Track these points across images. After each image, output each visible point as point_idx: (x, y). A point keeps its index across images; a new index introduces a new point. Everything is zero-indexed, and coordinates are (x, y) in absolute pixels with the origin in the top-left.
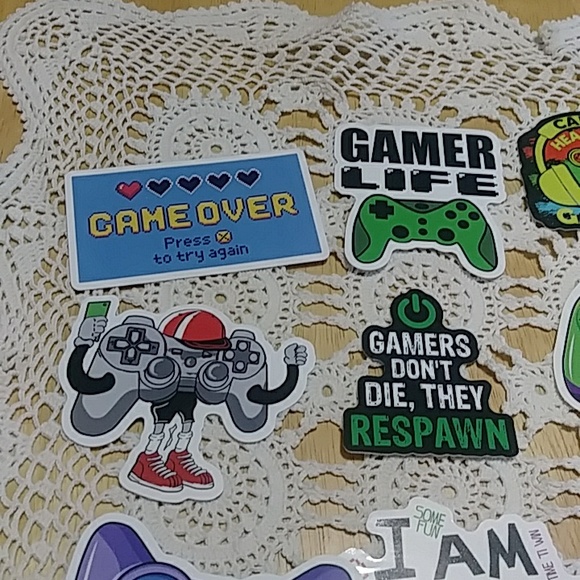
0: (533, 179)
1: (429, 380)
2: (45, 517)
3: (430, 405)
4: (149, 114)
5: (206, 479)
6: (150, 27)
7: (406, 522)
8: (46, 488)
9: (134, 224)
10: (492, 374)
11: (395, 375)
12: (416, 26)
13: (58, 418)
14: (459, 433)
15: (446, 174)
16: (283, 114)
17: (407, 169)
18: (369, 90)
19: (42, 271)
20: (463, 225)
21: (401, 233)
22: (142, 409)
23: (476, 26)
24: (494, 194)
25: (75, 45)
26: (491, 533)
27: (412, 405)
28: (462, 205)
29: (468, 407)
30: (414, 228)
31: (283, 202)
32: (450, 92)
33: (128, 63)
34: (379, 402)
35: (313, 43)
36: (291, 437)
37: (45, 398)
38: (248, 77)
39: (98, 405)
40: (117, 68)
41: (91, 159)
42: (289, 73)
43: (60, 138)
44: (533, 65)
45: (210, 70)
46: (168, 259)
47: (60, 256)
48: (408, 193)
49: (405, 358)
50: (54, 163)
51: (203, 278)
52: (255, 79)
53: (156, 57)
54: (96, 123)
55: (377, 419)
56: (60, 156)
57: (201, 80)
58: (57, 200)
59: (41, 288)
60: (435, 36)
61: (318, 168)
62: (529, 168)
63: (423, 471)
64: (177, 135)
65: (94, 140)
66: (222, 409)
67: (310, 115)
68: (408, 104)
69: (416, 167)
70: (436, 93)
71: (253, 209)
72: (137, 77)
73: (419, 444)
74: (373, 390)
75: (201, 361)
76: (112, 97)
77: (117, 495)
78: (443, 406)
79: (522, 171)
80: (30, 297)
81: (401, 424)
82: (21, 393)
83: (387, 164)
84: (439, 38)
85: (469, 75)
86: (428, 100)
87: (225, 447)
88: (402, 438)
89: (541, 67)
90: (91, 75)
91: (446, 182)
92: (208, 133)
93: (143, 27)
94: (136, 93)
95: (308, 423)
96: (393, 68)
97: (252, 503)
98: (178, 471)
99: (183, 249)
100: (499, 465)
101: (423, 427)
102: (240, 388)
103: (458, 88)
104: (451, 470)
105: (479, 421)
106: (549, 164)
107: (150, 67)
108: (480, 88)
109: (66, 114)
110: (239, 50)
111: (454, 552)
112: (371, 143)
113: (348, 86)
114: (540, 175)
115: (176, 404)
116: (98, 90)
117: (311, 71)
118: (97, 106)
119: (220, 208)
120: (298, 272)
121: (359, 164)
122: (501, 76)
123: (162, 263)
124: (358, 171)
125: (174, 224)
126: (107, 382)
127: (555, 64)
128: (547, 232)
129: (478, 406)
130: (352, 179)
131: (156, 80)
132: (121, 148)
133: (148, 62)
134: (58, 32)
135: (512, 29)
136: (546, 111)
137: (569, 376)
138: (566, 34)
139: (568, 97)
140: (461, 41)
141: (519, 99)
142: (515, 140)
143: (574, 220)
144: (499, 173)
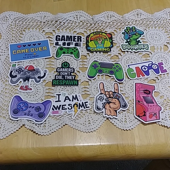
0: (88, 43)
1: (66, 75)
2: (7, 95)
4: (23, 33)
6: (23, 18)
7: (60, 95)
8: (7, 91)
9: (20, 52)
10: (76, 74)
11: (61, 74)
12: (71, 16)
13: (8, 82)
14: (70, 83)
15: (73, 43)
16: (46, 33)
17: (66, 42)
18: (61, 28)
19: (5, 60)
20: (75, 51)
21: (64, 53)
22: (21, 80)
23: (82, 16)
24: (81, 46)
25: (10, 21)
26: (73, 96)
27: (63, 79)
28: (75, 48)
29: (72, 79)
30: (66, 52)
31: (45, 48)
32: (75, 28)
33: (19, 24)
34: (58, 78)
35: (51, 20)
36: (44, 84)
37: (6, 79)
38: (40, 26)
39: (14, 79)
40: (17, 25)
41: (13, 41)
42: (47, 26)
43: (8, 38)
44: (91, 23)
45: (34, 25)
46: (25, 57)
47: (8, 58)
48: (66, 46)
49: (63, 72)
50: (7, 42)
51: (31, 60)
52: (42, 27)
53: (24, 23)
54: (14, 35)
55: (57, 81)
56: (8, 41)
57: (32, 27)
58: (7, 48)
59: (5, 62)
60: (74, 18)
61: (51, 42)
62: (87, 41)
63: (64, 88)
64: (28, 37)
65: (13, 38)
66: (34, 80)
67: (51, 33)
68: (68, 31)
69: (68, 42)
70: (73, 29)
71: (40, 49)
72: (21, 27)
73: (63, 84)
74: (57, 77)
75: (30, 73)
76: (16, 31)
77: (18, 92)
79: (86, 42)
80: (3, 64)
81: (61, 81)
82: (2, 78)
83: (63, 41)
85: (80, 25)
86: (72, 30)
87: (34, 85)
88: (61, 83)
89: (92, 23)
90: (13, 27)
91: (73, 44)
92: (33, 37)
93: (22, 17)
94: (21, 30)
95: (47, 82)
96: (66, 24)
97: (38, 93)
98: (27, 88)
99: (28, 56)
100: (76, 87)
101: (64, 82)
102: (36, 76)
103: (77, 28)
104: (68, 88)
105: (73, 81)
106: (91, 41)
107: (23, 25)
108: (81, 28)
109: (9, 34)
110: (39, 21)
111: (67, 98)
112: (61, 38)
113: (57, 28)
114: (89, 43)
116: (14, 29)
117: (51, 25)
118: (14, 32)
119: (34, 49)
120: (47, 59)
121: (58, 41)
122: (85, 25)
123: (25, 58)
124: (58, 42)
125: (27, 52)
126: (16, 76)
127: (95, 23)
128: (88, 52)
129: (73, 79)
130: (57, 44)
131: (24, 27)
132: (18, 39)
133: (23, 24)
134: (7, 19)
135: (88, 16)
136: (92, 31)
137: (89, 74)
138: (97, 17)
139: (96, 29)
140: (79, 19)
141: (88, 29)
142: (86, 36)
143: (93, 50)
144: (82, 42)
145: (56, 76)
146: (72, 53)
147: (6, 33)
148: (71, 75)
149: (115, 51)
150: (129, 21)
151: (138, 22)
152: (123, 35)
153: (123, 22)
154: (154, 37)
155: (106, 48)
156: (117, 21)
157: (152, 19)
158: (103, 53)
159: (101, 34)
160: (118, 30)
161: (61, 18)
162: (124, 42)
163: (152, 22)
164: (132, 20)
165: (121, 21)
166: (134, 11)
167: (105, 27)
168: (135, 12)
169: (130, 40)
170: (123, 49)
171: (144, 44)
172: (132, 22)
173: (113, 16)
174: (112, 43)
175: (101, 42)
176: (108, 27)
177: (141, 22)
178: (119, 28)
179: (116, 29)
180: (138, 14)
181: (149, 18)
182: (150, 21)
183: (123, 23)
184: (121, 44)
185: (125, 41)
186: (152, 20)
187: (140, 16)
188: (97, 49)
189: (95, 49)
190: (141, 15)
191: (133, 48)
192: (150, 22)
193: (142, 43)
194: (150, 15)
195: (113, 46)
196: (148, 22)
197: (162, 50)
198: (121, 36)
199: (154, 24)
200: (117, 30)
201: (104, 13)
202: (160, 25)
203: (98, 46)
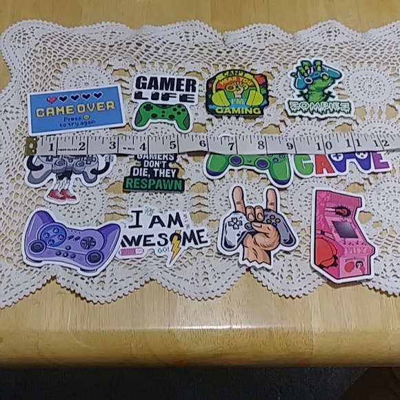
0: (210, 96)
1: (157, 167)
2: (18, 209)
3: (156, 175)
4: (61, 70)
5: (74, 197)
6: (63, 34)
7: (142, 212)
8: (19, 200)
9: (53, 113)
10: (181, 166)
12: (173, 34)
13: (23, 179)
14: (164, 185)
15: (175, 94)
16: (114, 70)
18: (150, 60)
19: (18, 130)
20: (179, 113)
22: (53, 176)
23: (199, 33)
24: (193, 102)
25: (33, 42)
26: (170, 216)
27: (149, 176)
29: (169, 176)
31: (110, 104)
32: (183, 62)
33: (54, 50)
34: (137, 174)
35: (127, 41)
36: (105, 186)
37: (18, 172)
38: (102, 55)
39: (37, 174)
40: (49, 52)
41: (38, 88)
42: (118, 54)
43: (26, 80)
44: (219, 50)
45: (87, 53)
46: (65, 125)
47: (25, 124)
49: (149, 160)
50: (22, 90)
51: (78, 132)
52: (105, 56)
53: (65, 47)
54: (40, 74)
55: (136, 180)
56: (26, 87)
57: (83, 57)
58: (24, 104)
59: (18, 135)
60: (181, 37)
61: (125, 91)
62: (209, 91)
63: (150, 197)
64: (72, 79)
65: (39, 81)
66: (81, 176)
67: (126, 71)
68: (165, 66)
69: (164, 91)
70: (178, 62)
71: (98, 107)
72: (57, 55)
73: (150, 187)
74: (136, 171)
75: (74, 160)
76: (47, 64)
77: (43, 203)
78: (160, 176)
79: (206, 94)
80: (14, 139)
81: (144, 181)
82: (10, 171)
83: (153, 90)
84: (182, 39)
85: (192, 54)
86: (174, 65)
87: (81, 189)
88: (144, 186)
89: (222, 51)
90: (39, 55)
91: (175, 97)
92: (84, 78)
93: (61, 34)
94: (56, 62)
95: (111, 181)
96: (161, 52)
97: (89, 206)
98: (64, 195)
99: (71, 122)
100: (178, 195)
101: (152, 182)
102: (88, 169)
103: (187, 59)
104: (160, 196)
105: (172, 181)
106: (217, 91)
107: (63, 51)
108: (196, 60)
109: (28, 70)
110: (99, 44)
111: (157, 220)
112: (148, 82)
113: (141, 59)
114: (213, 94)
115: (65, 174)
116: (41, 61)
117: (126, 53)
118: (41, 67)
119: (86, 106)
120: (114, 130)
122: (205, 55)
123: (63, 127)
124: (141, 93)
125: (68, 112)
126: (41, 167)
127: (228, 50)
128: (210, 116)
129: (173, 176)
130: (138, 96)
131: (65, 57)
132: (49, 84)
133: (62, 49)
134: (26, 37)
135: (214, 35)
136: (222, 69)
137: (209, 167)
138: (235, 36)
139: (232, 63)
140: (191, 40)
141: (211, 64)
142: (206, 80)
143: (222, 112)
144: (196, 94)
145: (134, 169)
146: (172, 117)
147: (23, 70)
148: (167, 167)
149: (272, 114)
150: (307, 48)
151: (329, 50)
152: (293, 79)
153: (294, 49)
154: (366, 86)
155: (253, 108)
156: (280, 46)
157: (363, 44)
158: (243, 119)
159: (241, 74)
160: (281, 68)
161: (149, 37)
162: (295, 94)
163: (363, 51)
164: (316, 45)
165: (289, 47)
166: (320, 24)
167: (252, 60)
168: (323, 26)
169: (309, 90)
170: (292, 112)
171: (341, 100)
172: (315, 50)
173: (271, 34)
174: (266, 96)
175: (241, 94)
176: (258, 59)
177: (337, 50)
178: (284, 62)
179: (276, 65)
180: (330, 32)
181: (354, 42)
182: (357, 48)
183: (294, 52)
184: (287, 100)
185: (298, 92)
186: (363, 46)
187: (336, 36)
188: (231, 110)
189: (227, 110)
190: (337, 34)
191: (316, 109)
192: (357, 52)
193: (336, 99)
194: (360, 35)
195: (267, 105)
196: (354, 51)
197: (384, 116)
198: (289, 81)
199: (367, 55)
200: (278, 66)
201: (250, 26)
202: (381, 58)
203: (232, 103)
